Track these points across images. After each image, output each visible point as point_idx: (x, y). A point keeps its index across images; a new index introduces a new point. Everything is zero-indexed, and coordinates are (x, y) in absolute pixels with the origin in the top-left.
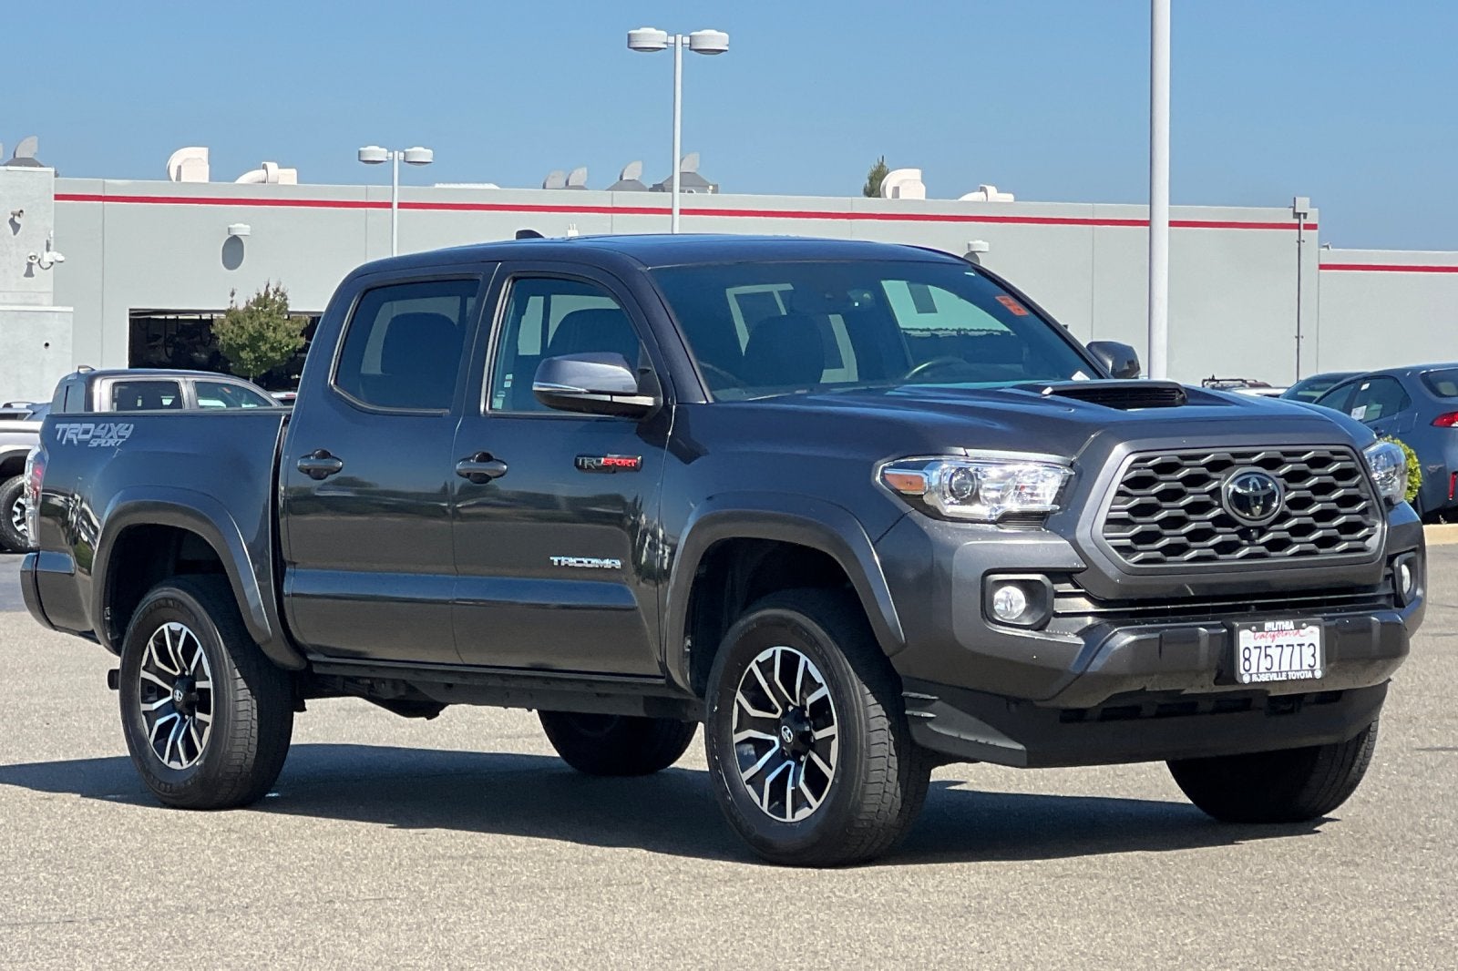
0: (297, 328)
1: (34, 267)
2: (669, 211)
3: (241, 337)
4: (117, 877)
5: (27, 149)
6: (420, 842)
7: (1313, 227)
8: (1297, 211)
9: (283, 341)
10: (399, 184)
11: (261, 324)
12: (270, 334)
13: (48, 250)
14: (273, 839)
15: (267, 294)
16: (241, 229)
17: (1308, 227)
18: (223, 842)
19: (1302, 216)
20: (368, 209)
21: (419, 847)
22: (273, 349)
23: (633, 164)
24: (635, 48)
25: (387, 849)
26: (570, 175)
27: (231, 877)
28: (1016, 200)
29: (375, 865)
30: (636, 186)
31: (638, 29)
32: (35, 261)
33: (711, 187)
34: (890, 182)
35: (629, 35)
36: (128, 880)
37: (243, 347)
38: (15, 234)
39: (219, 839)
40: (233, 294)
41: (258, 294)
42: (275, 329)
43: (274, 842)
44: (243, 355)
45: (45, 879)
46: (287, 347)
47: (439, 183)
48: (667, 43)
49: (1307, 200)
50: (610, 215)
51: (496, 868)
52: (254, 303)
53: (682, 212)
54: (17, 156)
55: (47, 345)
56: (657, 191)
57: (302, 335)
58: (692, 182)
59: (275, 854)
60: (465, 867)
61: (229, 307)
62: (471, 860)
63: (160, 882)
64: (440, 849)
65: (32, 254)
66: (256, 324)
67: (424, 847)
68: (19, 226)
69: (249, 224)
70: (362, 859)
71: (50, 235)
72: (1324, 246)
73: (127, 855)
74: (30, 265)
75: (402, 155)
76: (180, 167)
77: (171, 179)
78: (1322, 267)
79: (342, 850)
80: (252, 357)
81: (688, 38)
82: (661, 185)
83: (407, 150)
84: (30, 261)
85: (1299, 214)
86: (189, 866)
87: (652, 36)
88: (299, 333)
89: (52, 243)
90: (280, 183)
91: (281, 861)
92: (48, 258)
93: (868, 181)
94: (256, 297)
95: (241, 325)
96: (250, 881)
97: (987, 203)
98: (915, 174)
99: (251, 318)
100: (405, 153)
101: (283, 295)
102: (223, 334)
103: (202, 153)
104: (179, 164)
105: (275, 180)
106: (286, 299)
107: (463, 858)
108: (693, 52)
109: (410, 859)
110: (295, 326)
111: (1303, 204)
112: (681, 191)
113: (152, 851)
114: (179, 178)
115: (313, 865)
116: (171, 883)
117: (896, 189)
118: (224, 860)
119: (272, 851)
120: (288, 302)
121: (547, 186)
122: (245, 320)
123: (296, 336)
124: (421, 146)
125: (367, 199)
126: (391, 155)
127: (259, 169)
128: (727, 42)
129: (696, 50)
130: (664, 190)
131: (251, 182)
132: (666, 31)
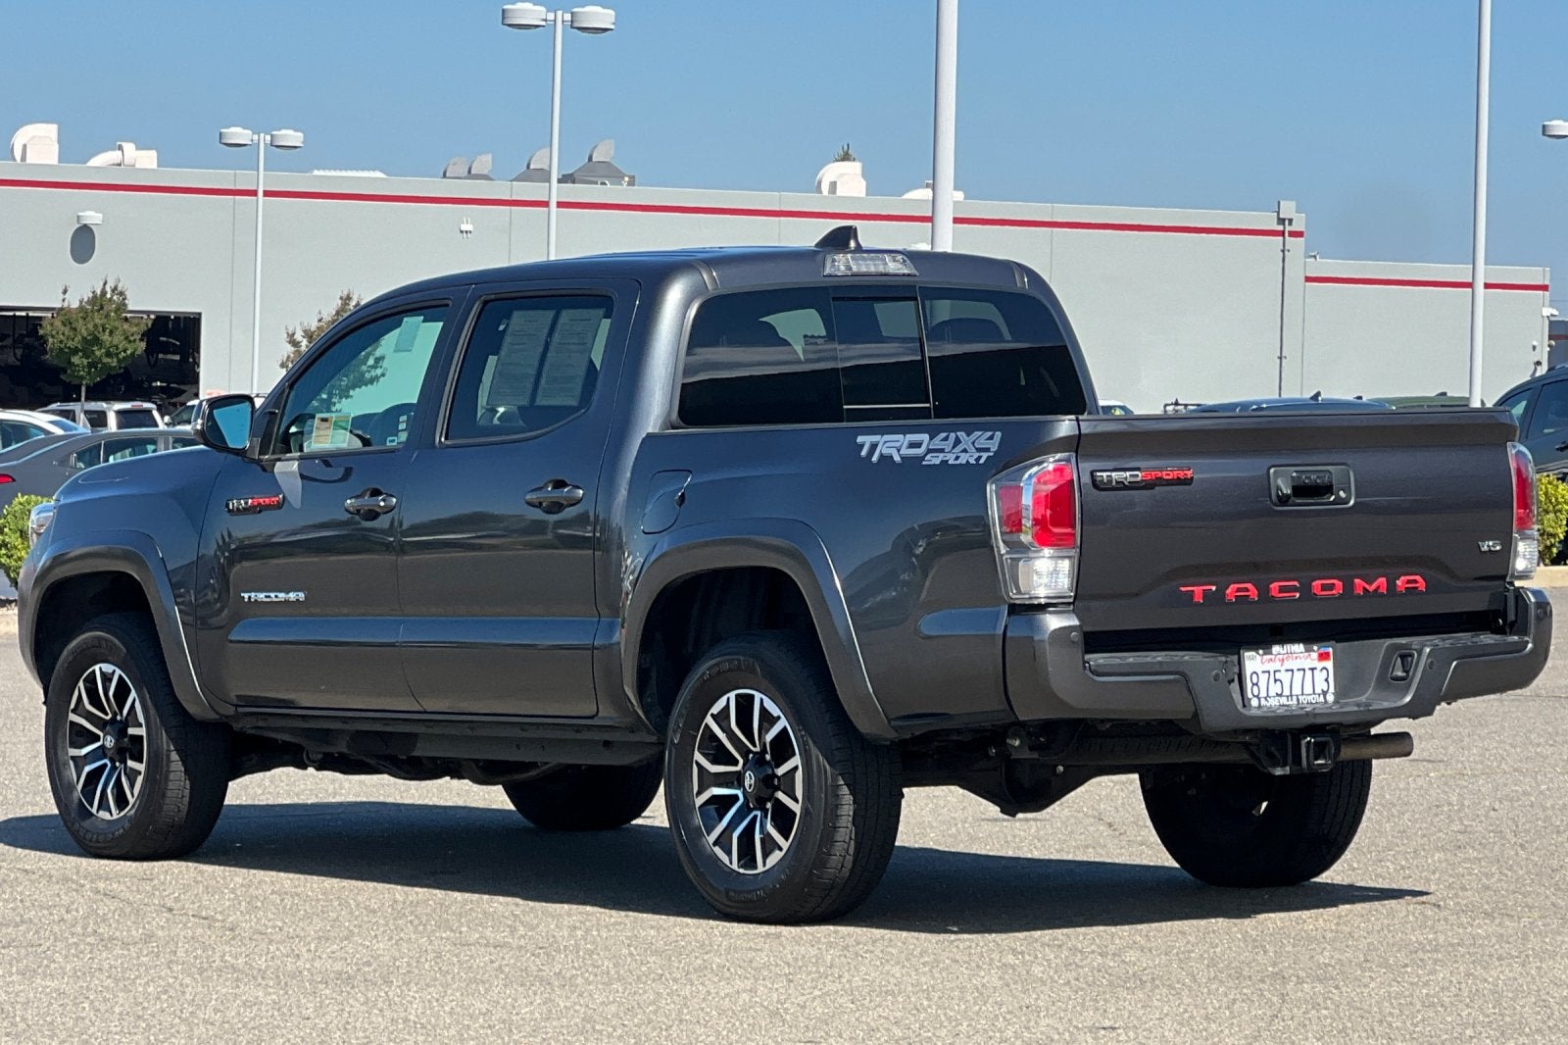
0: (136, 331)
3: (73, 340)
7: (1299, 234)
8: (1281, 216)
9: (120, 346)
10: (265, 170)
11: (95, 326)
12: (105, 337)
15: (104, 293)
16: (92, 217)
17: (1293, 234)
19: (1287, 222)
20: (236, 197)
22: (108, 354)
23: (540, 153)
24: (510, 25)
26: (473, 162)
28: (965, 198)
30: (542, 176)
33: (627, 179)
34: (826, 176)
35: (504, 11)
37: (75, 351)
40: (65, 292)
41: (93, 292)
42: (111, 332)
44: (75, 360)
46: (125, 351)
47: (318, 169)
48: (546, 20)
49: (1292, 205)
50: (508, 208)
52: (88, 302)
56: (567, 182)
57: (141, 340)
58: (605, 172)
61: (60, 306)
66: (90, 326)
69: (102, 213)
72: (1312, 256)
75: (268, 138)
76: (25, 146)
77: (14, 160)
78: (1308, 279)
80: (85, 361)
81: (570, 15)
82: (572, 175)
83: (274, 133)
85: (1284, 220)
87: (529, 12)
88: (138, 337)
90: (137, 166)
94: (91, 295)
95: (74, 326)
98: (855, 168)
99: (84, 319)
100: (272, 136)
101: (121, 294)
102: (53, 336)
103: (51, 130)
104: (24, 143)
105: (132, 162)
106: (124, 299)
108: (576, 30)
110: (135, 329)
111: (1288, 209)
114: (24, 158)
117: (833, 186)
120: (127, 302)
121: (448, 175)
122: (77, 320)
123: (135, 340)
124: (291, 128)
125: (235, 185)
126: (256, 137)
127: (114, 150)
128: (613, 21)
129: (579, 28)
130: (574, 182)
131: (104, 165)
132: (545, 7)
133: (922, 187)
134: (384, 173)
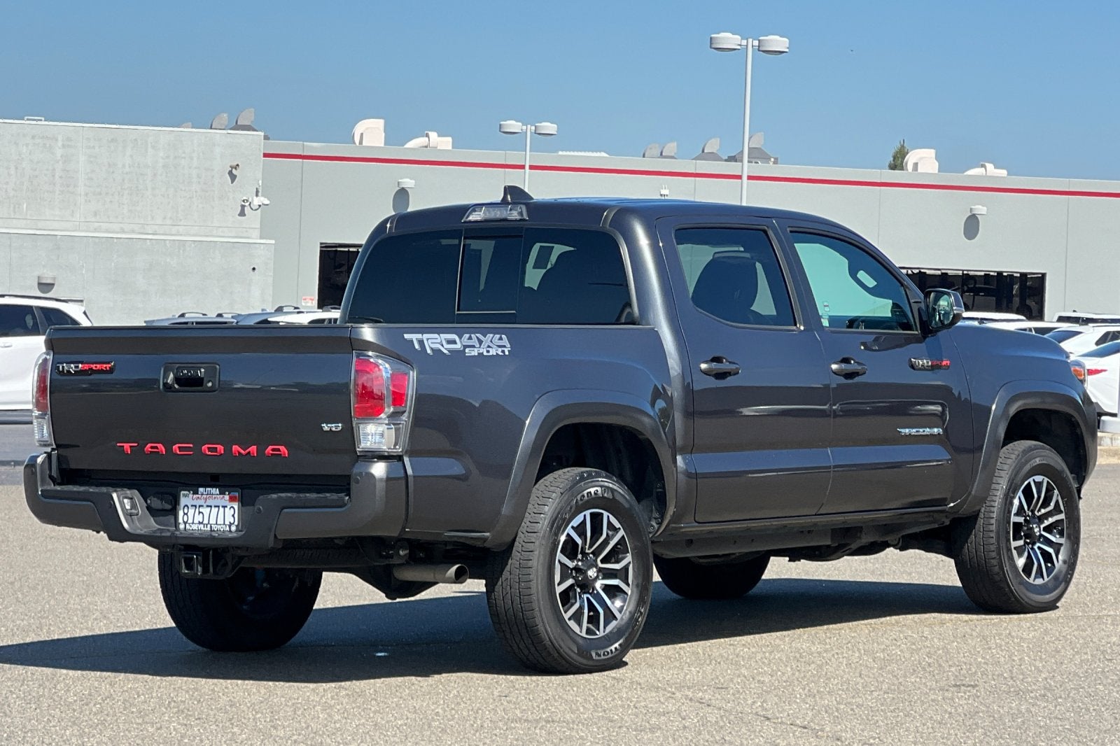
1: (246, 208)
2: (739, 177)
4: (235, 730)
5: (246, 118)
6: (502, 704)
10: (530, 151)
13: (257, 195)
14: (375, 697)
16: (408, 183)
18: (332, 698)
20: (507, 170)
21: (500, 709)
23: (713, 140)
24: (715, 49)
25: (472, 710)
26: (664, 147)
27: (334, 734)
28: (1008, 175)
29: (459, 726)
30: (714, 157)
31: (718, 34)
32: (247, 204)
33: (772, 160)
34: (911, 159)
35: (711, 38)
36: (245, 734)
38: (232, 182)
39: (329, 695)
43: (376, 700)
45: (175, 729)
47: (562, 151)
48: (740, 45)
50: (693, 178)
51: (564, 732)
53: (750, 178)
54: (238, 123)
55: (254, 269)
56: (731, 161)
58: (757, 155)
59: (375, 712)
60: (538, 731)
62: (544, 723)
63: (271, 736)
64: (518, 712)
65: (245, 198)
67: (504, 710)
68: (235, 176)
69: (415, 180)
70: (449, 720)
71: (258, 184)
73: (249, 708)
74: (243, 207)
75: (533, 128)
76: (362, 134)
77: (354, 143)
79: (433, 710)
81: (757, 42)
82: (735, 156)
83: (537, 124)
84: (243, 204)
86: (300, 722)
87: (729, 39)
89: (260, 190)
90: (438, 148)
91: (379, 719)
92: (257, 201)
93: (892, 159)
96: (349, 738)
97: (986, 177)
98: (931, 153)
100: (536, 126)
103: (379, 124)
104: (361, 132)
105: (435, 145)
107: (537, 721)
108: (762, 53)
109: (491, 721)
112: (749, 162)
113: (271, 705)
114: (361, 142)
115: (406, 724)
116: (281, 738)
117: (916, 165)
118: (330, 715)
119: (373, 709)
121: (646, 156)
124: (548, 122)
125: (505, 161)
126: (524, 127)
127: (423, 136)
128: (788, 46)
129: (764, 51)
130: (736, 161)
131: (416, 147)
132: (741, 36)
133: (978, 167)
134: (607, 153)
